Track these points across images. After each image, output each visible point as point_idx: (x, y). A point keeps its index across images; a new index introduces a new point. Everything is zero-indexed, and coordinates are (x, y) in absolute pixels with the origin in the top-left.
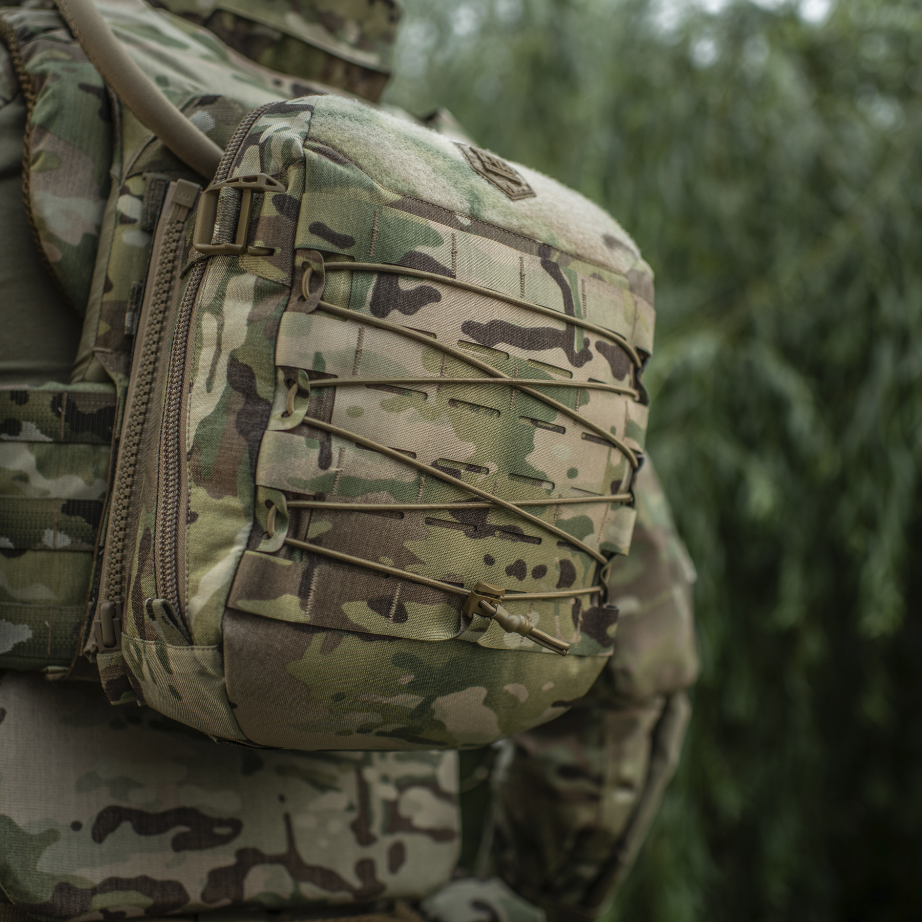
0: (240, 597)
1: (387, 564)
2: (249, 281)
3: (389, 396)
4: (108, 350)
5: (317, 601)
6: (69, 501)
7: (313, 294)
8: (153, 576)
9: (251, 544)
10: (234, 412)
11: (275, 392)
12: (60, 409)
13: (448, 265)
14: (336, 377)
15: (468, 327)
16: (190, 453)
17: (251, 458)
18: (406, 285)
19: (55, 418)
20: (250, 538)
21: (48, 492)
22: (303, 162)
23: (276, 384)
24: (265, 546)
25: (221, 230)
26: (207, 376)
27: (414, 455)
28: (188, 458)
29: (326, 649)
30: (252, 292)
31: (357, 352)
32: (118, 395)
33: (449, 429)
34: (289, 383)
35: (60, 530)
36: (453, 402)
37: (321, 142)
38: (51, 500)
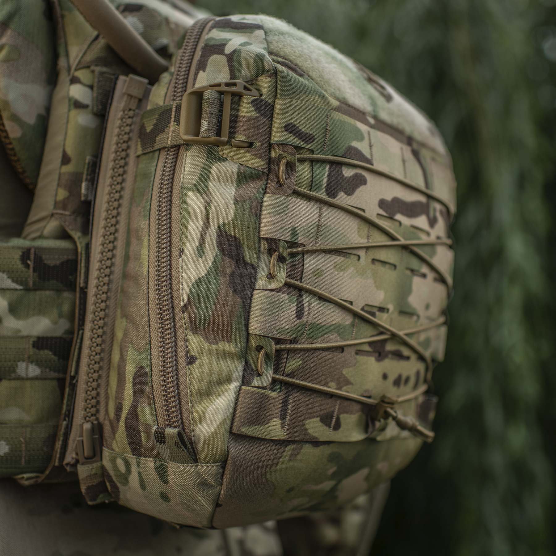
0: (244, 425)
1: (332, 388)
2: (232, 168)
3: (339, 259)
4: (67, 213)
5: (291, 421)
6: (39, 338)
7: (289, 180)
8: (152, 407)
9: (246, 380)
10: (226, 274)
11: (258, 259)
12: (29, 262)
13: (368, 156)
14: (304, 245)
15: (382, 204)
16: (185, 307)
17: (245, 312)
18: (348, 173)
19: (24, 269)
20: (244, 376)
21: (20, 331)
22: (275, 73)
23: (259, 251)
24: (256, 382)
25: (209, 126)
26: (197, 244)
27: (351, 303)
28: (183, 310)
29: (293, 456)
30: (236, 176)
31: (318, 226)
32: (79, 250)
33: (370, 281)
34: (270, 252)
35: (32, 362)
36: (374, 261)
37: (281, 57)
38: (23, 337)
